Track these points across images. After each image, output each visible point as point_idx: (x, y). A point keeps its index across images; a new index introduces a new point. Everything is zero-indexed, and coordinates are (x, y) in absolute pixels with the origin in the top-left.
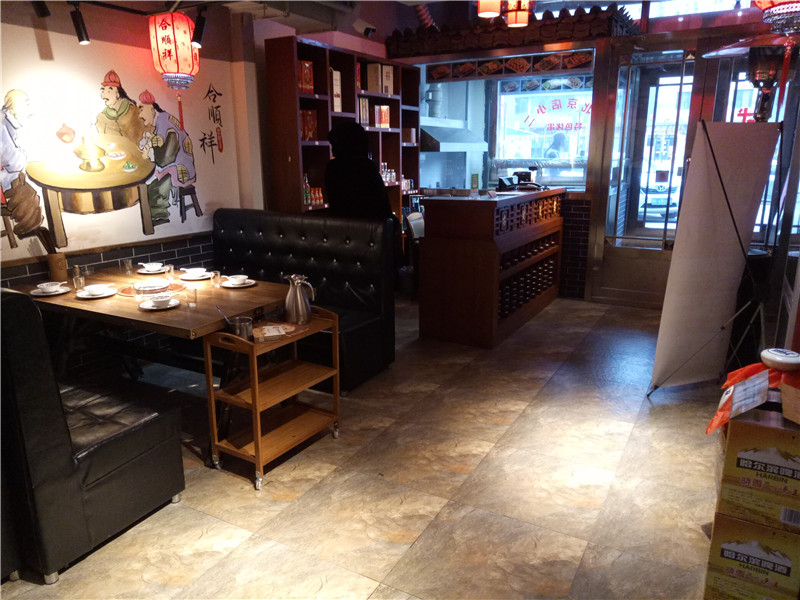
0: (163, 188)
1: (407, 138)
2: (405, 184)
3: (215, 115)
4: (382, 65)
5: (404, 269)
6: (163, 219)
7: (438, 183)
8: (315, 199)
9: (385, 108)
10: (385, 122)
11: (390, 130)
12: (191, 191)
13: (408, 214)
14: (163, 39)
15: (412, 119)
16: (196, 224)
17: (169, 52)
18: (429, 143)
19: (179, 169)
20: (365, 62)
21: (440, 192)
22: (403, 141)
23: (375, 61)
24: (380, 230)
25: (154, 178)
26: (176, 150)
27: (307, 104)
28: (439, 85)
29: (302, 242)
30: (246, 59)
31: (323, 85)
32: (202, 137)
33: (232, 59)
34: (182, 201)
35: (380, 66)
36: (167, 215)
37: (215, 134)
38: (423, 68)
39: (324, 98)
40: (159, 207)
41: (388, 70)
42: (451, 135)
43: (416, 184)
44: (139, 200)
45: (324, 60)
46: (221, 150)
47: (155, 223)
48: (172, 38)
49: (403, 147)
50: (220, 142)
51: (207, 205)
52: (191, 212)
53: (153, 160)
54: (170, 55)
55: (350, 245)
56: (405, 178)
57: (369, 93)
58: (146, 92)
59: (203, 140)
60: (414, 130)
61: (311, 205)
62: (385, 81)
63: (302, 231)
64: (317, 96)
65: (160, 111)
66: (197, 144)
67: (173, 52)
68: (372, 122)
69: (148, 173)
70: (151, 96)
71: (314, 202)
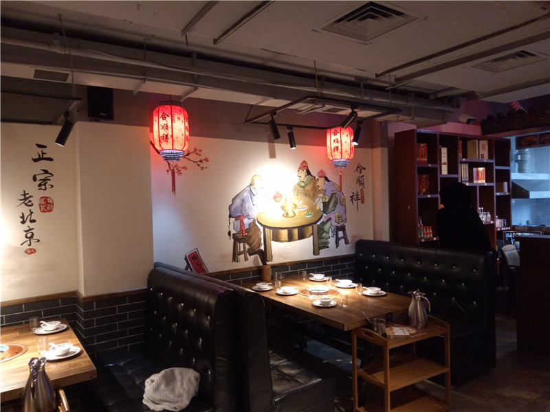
0: (327, 227)
1: (500, 189)
2: (499, 223)
3: (360, 182)
4: (479, 140)
6: (325, 246)
7: (528, 222)
8: (426, 234)
9: (481, 169)
10: (482, 179)
11: (486, 184)
12: (343, 228)
13: (502, 245)
14: (334, 141)
15: (505, 175)
16: (345, 250)
17: (337, 147)
18: (520, 192)
19: (337, 215)
20: (465, 139)
21: (530, 229)
22: (497, 192)
23: (473, 138)
24: (482, 260)
25: (322, 220)
26: (336, 203)
27: (422, 171)
28: (527, 150)
29: (418, 265)
30: (382, 146)
31: (434, 157)
32: (352, 195)
33: (373, 147)
34: (337, 235)
35: (477, 141)
36: (328, 243)
37: (359, 193)
38: (513, 140)
39: (434, 166)
40: (323, 238)
41: (484, 143)
42: (539, 185)
43: (508, 223)
44: (313, 234)
45: (433, 142)
46: (363, 202)
47: (320, 248)
48: (339, 139)
49: (497, 196)
50: (363, 197)
51: (352, 237)
52: (342, 242)
53: (322, 210)
54: (337, 149)
55: (455, 270)
56: (499, 218)
57: (468, 160)
58: (322, 171)
59: (352, 197)
60: (506, 183)
61: (423, 238)
62: (482, 151)
63: (418, 258)
64: (430, 165)
65: (328, 181)
67: (339, 148)
68: (471, 179)
69: (319, 218)
70: (324, 173)
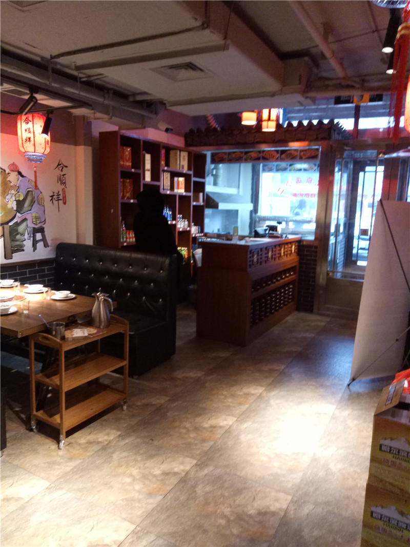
0: (21, 228)
1: (197, 199)
2: (194, 230)
3: (62, 181)
4: (180, 151)
5: (191, 287)
6: (20, 249)
7: (219, 230)
8: (129, 238)
9: (181, 179)
10: (181, 188)
11: (184, 194)
12: (41, 230)
13: (196, 249)
14: (26, 130)
15: (200, 187)
16: (43, 253)
17: (30, 138)
18: (211, 203)
19: (34, 215)
20: (169, 149)
21: (219, 236)
22: (194, 201)
23: (175, 148)
24: (167, 261)
25: (15, 221)
26: (32, 203)
27: (125, 175)
28: (221, 165)
29: (115, 267)
30: (85, 144)
31: (138, 162)
32: (52, 194)
33: (76, 144)
34: (34, 237)
35: (178, 152)
36: (22, 246)
37: (61, 193)
38: (209, 155)
39: (138, 171)
40: (17, 241)
41: (184, 155)
42: (227, 198)
43: (202, 230)
44: (3, 235)
45: (138, 147)
46: (65, 203)
47: (14, 252)
48: (31, 130)
49: (194, 206)
50: (64, 197)
51: (52, 240)
52: (40, 245)
53: (15, 209)
54: (30, 141)
55: (146, 271)
56: (195, 225)
57: (170, 169)
58: (13, 164)
59: (52, 196)
60: (201, 194)
61: (126, 242)
62: (182, 162)
63: (115, 261)
64: (133, 170)
65: (23, 176)
66: (48, 199)
67: (32, 139)
68: (172, 188)
69: (11, 218)
70: (17, 167)
71: (128, 240)
